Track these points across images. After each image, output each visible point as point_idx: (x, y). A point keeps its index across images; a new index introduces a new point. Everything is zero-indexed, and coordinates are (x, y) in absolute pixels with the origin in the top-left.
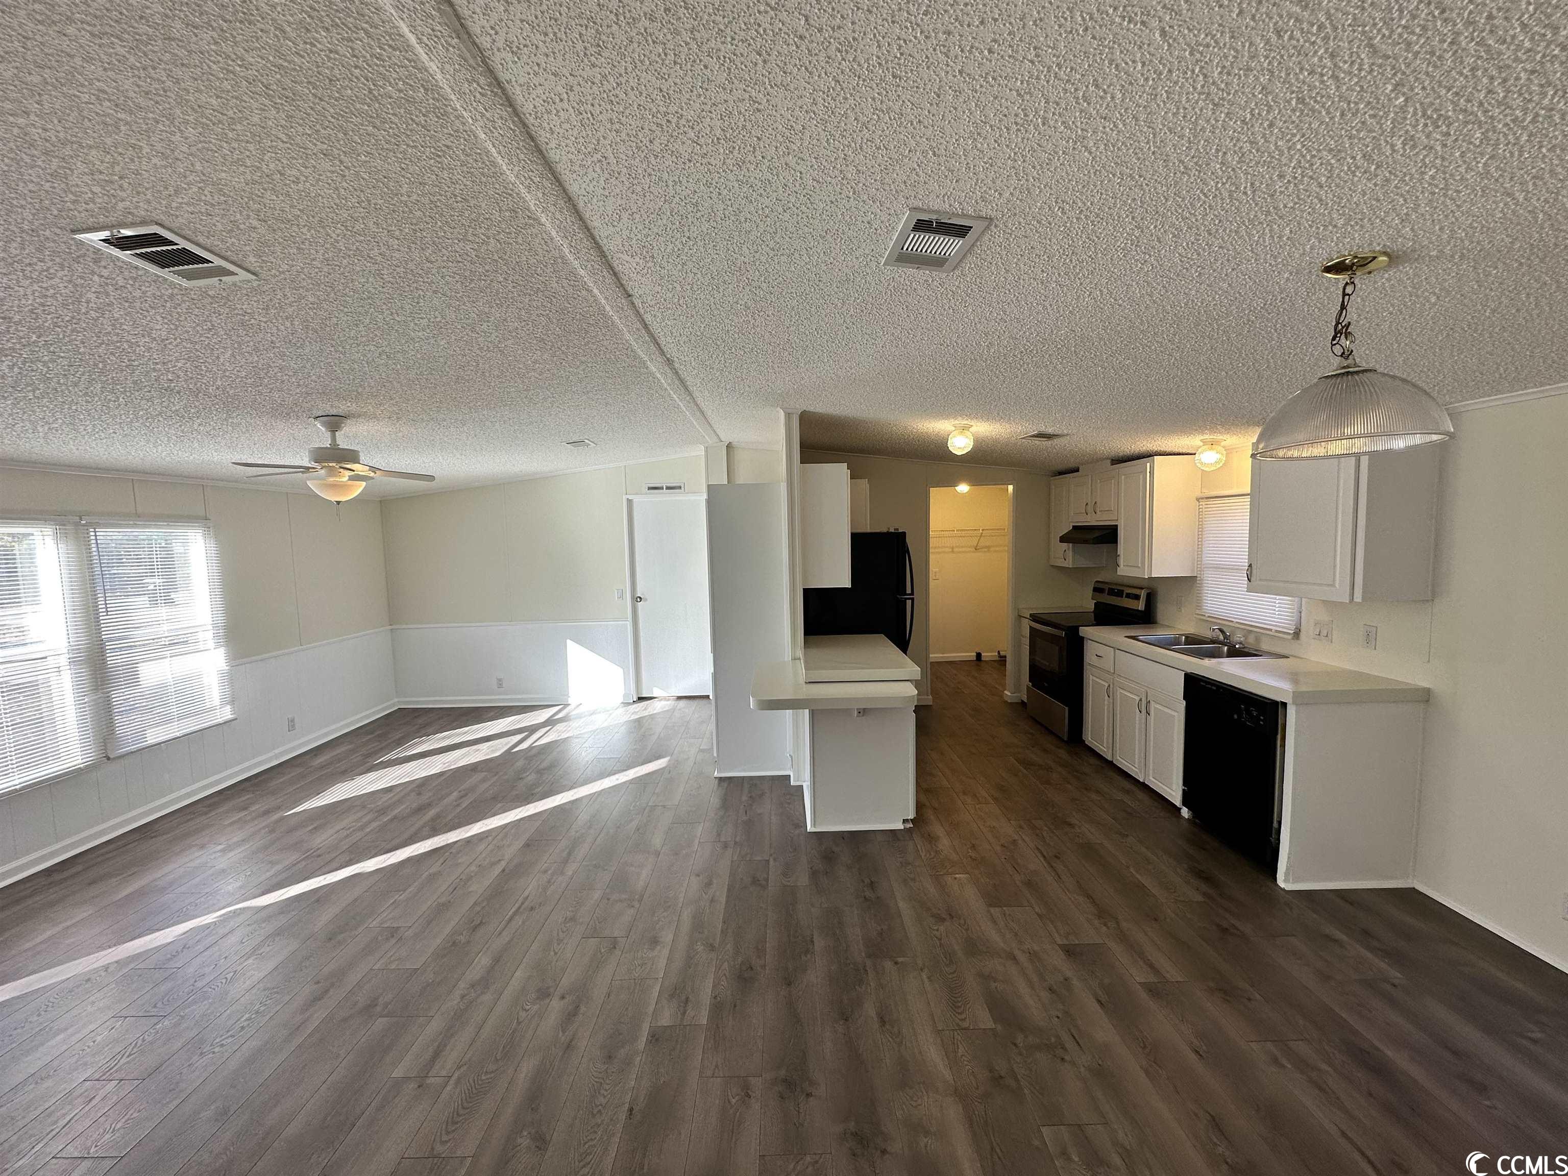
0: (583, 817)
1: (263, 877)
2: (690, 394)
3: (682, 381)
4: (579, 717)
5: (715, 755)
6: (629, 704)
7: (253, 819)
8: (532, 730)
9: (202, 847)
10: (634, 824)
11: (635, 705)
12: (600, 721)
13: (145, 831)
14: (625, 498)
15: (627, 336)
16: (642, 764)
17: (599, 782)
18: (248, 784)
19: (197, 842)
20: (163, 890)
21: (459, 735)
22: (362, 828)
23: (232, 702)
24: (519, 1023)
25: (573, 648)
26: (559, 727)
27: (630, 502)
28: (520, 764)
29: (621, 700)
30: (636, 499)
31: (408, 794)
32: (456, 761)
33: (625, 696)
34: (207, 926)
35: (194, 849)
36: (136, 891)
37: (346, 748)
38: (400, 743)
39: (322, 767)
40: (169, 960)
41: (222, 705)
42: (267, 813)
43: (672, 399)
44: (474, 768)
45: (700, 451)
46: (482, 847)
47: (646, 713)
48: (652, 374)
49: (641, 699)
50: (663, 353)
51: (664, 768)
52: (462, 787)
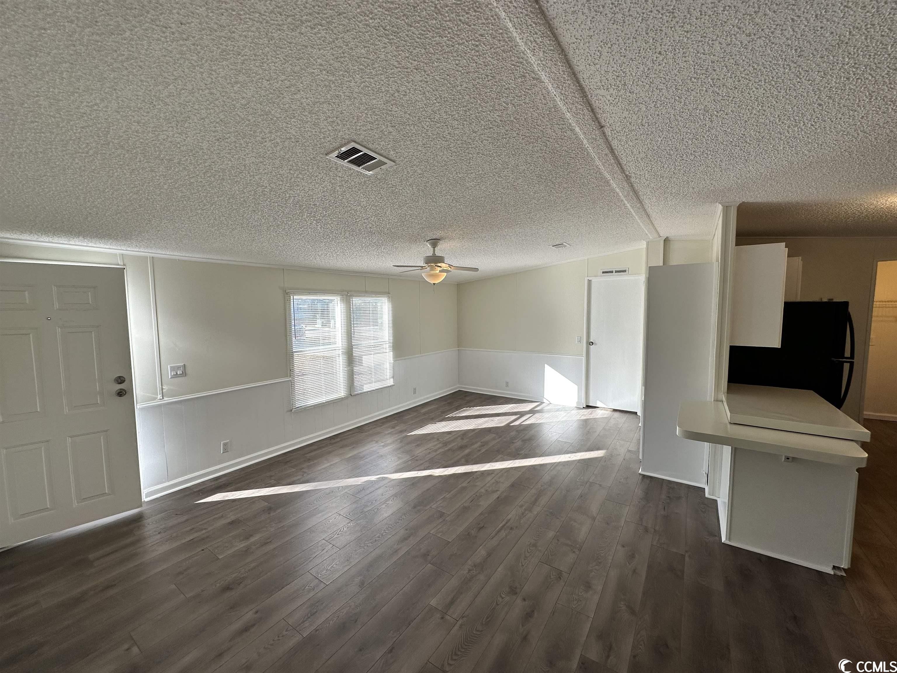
0: (546, 478)
1: (394, 465)
2: (641, 202)
3: (636, 193)
4: (549, 411)
5: (641, 457)
6: (580, 408)
7: (396, 434)
8: (522, 414)
9: (377, 442)
10: (579, 492)
11: (584, 410)
12: (562, 416)
13: (360, 429)
14: (586, 279)
15: (598, 162)
16: (586, 451)
17: (558, 456)
18: (396, 416)
19: (375, 439)
20: (361, 458)
21: (485, 409)
22: (436, 451)
23: (393, 377)
24: (497, 604)
25: (548, 370)
26: (537, 415)
27: (590, 282)
28: (513, 433)
29: (575, 405)
30: (594, 280)
31: (457, 438)
32: (481, 424)
33: (578, 403)
34: (372, 482)
35: (374, 442)
36: (353, 456)
37: (434, 407)
38: (458, 408)
39: (424, 414)
40: (358, 493)
41: (390, 378)
42: (401, 432)
43: (626, 207)
44: (489, 430)
45: (643, 245)
46: (489, 478)
47: (591, 417)
48: (613, 190)
49: (588, 407)
50: (623, 171)
51: (602, 457)
52: (482, 441)
